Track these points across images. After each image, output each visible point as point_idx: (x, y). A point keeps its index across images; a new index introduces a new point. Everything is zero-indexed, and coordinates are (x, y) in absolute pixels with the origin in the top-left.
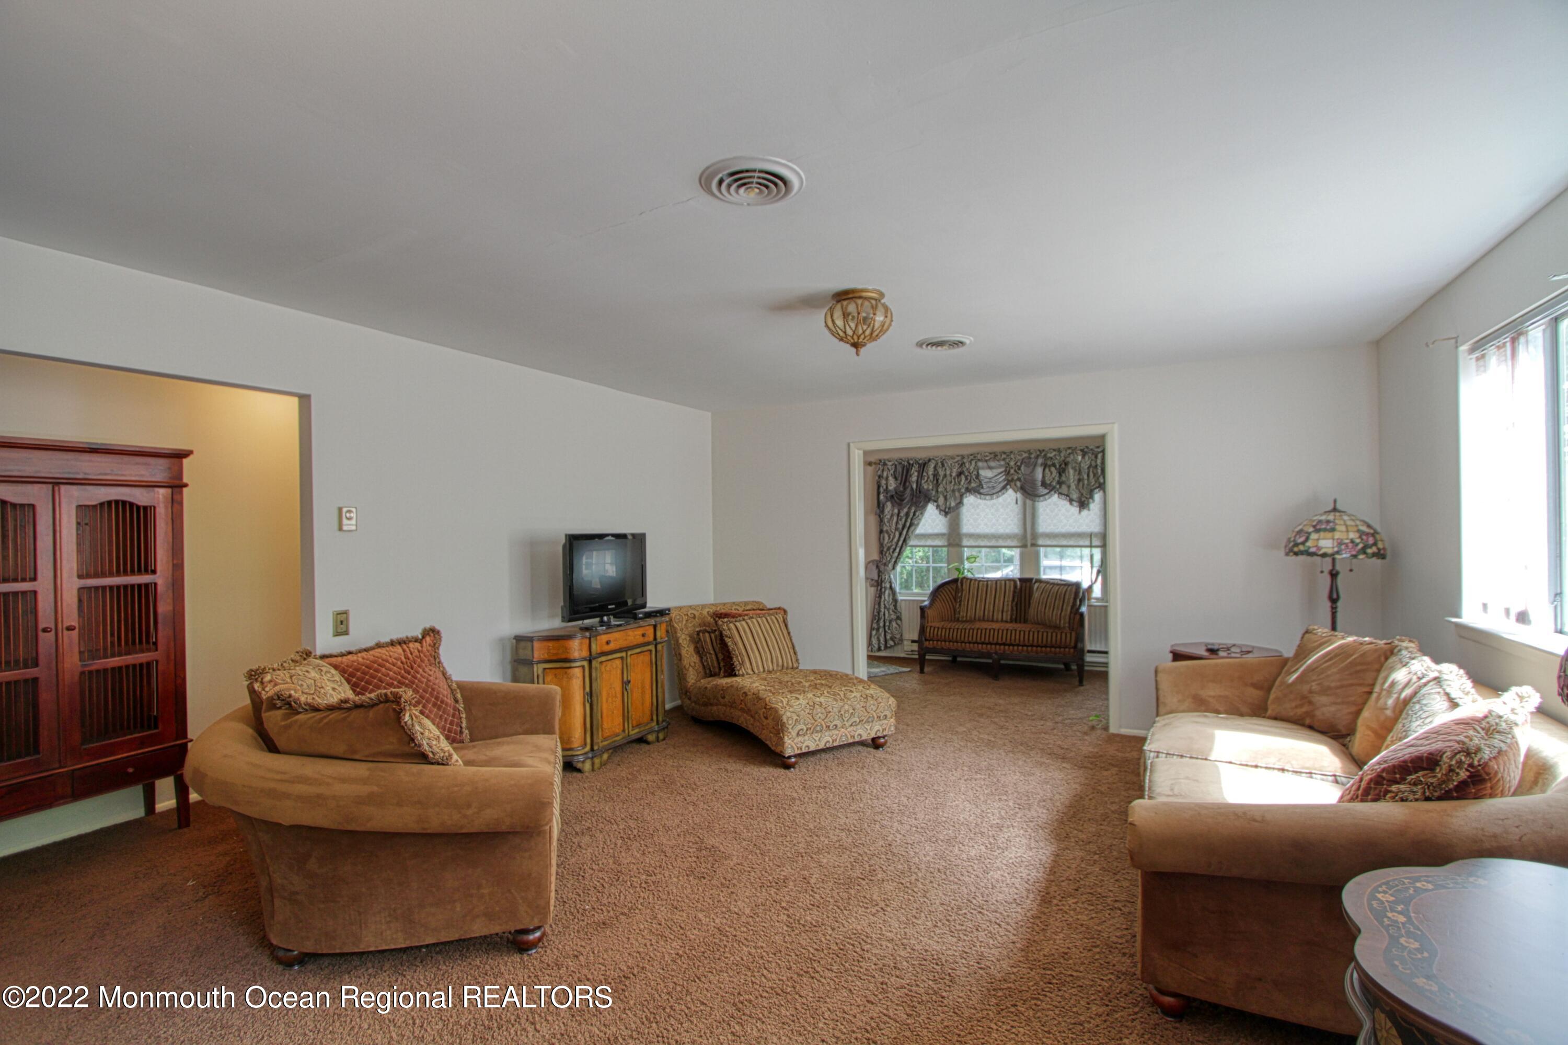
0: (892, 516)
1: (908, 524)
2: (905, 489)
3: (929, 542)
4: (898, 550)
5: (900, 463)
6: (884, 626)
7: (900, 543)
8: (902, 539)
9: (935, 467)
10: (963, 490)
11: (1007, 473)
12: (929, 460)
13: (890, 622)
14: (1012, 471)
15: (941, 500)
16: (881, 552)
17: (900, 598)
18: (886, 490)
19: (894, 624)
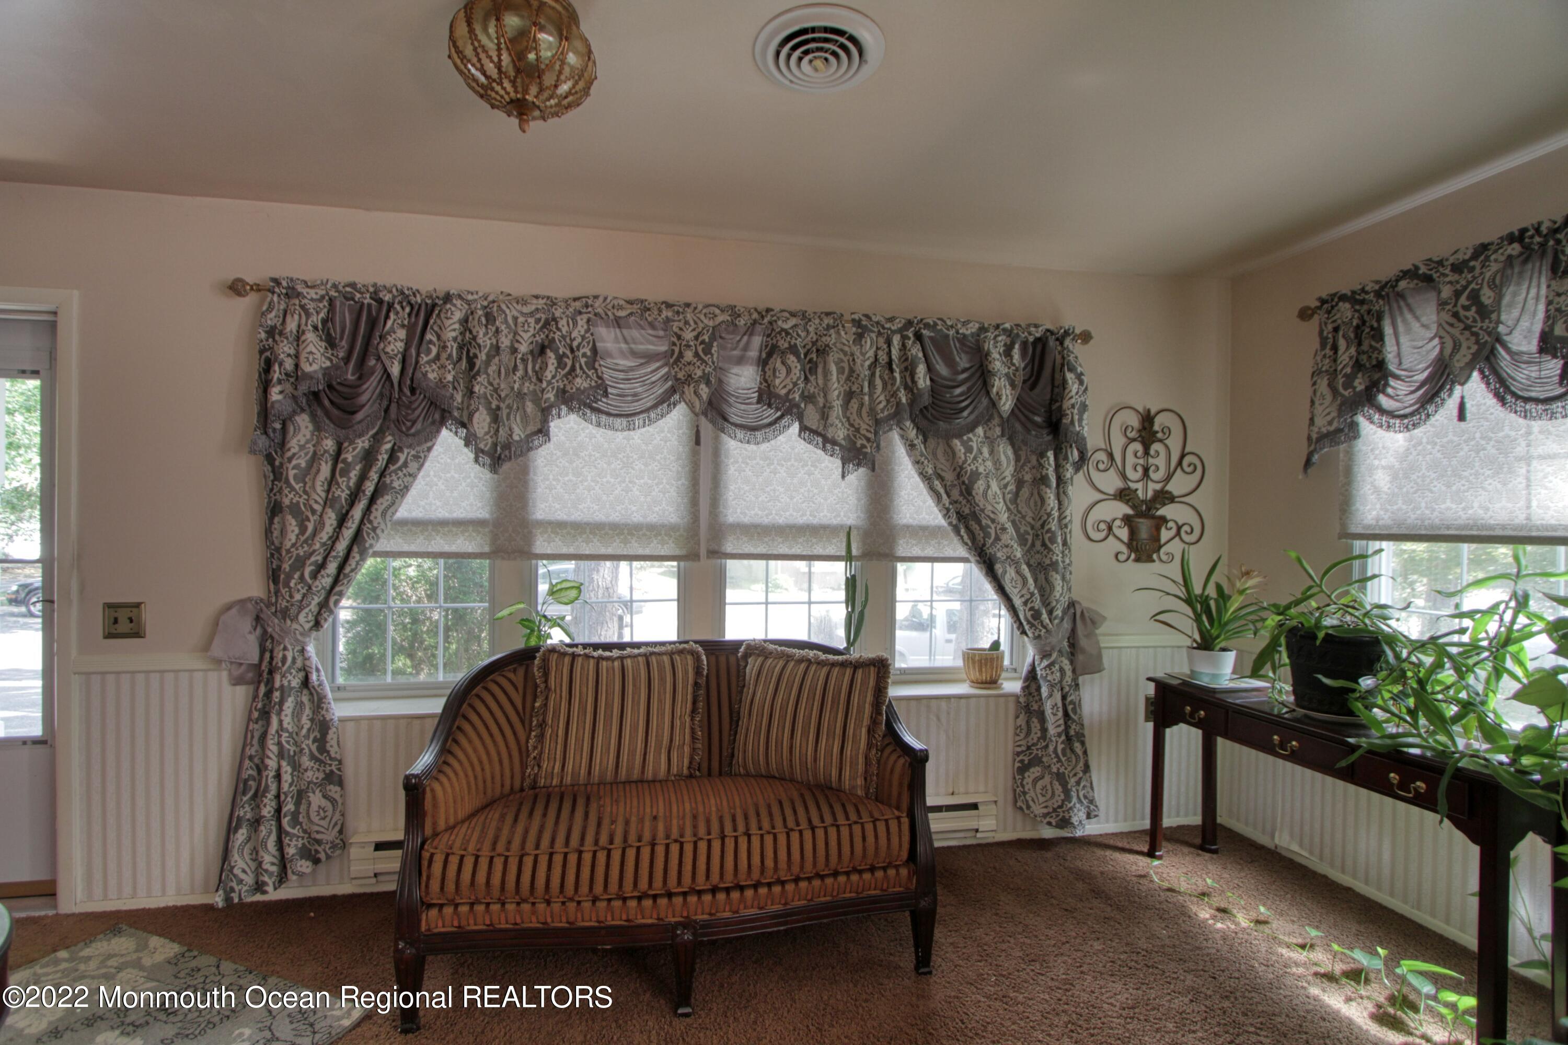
0: (315, 459)
1: (369, 487)
2: (362, 376)
3: (440, 544)
4: (332, 568)
5: (348, 297)
6: (278, 810)
7: (342, 546)
8: (348, 533)
9: (465, 321)
10: (550, 396)
11: (674, 358)
12: (448, 298)
13: (300, 796)
14: (689, 355)
15: (481, 421)
16: (274, 576)
17: (339, 710)
18: (296, 376)
19: (316, 799)
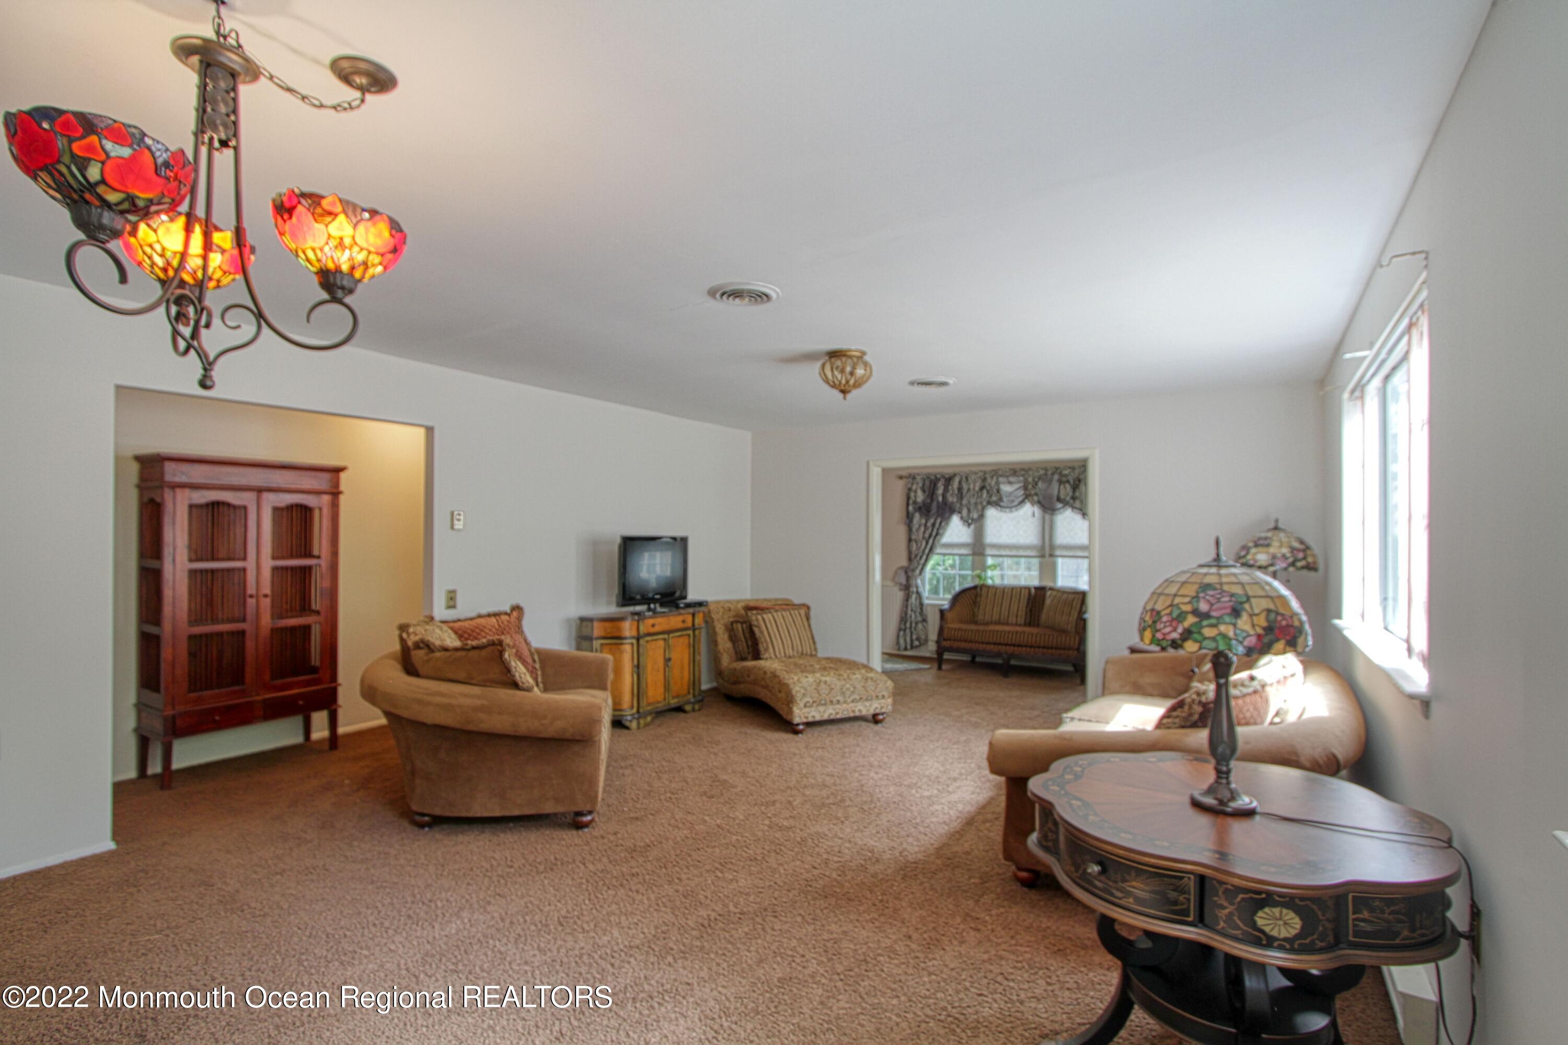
0: (920, 526)
1: (934, 533)
2: (932, 500)
3: (956, 551)
4: (924, 557)
5: (928, 477)
6: (911, 627)
7: (927, 551)
8: (929, 547)
9: (960, 483)
10: (985, 503)
11: (1025, 488)
12: (955, 475)
13: (917, 623)
14: (1030, 486)
15: (965, 512)
16: (910, 559)
17: (926, 602)
18: (915, 502)
19: (920, 626)
